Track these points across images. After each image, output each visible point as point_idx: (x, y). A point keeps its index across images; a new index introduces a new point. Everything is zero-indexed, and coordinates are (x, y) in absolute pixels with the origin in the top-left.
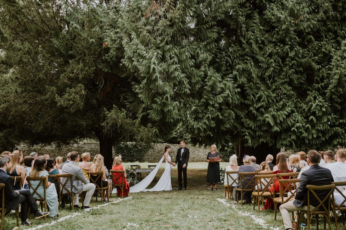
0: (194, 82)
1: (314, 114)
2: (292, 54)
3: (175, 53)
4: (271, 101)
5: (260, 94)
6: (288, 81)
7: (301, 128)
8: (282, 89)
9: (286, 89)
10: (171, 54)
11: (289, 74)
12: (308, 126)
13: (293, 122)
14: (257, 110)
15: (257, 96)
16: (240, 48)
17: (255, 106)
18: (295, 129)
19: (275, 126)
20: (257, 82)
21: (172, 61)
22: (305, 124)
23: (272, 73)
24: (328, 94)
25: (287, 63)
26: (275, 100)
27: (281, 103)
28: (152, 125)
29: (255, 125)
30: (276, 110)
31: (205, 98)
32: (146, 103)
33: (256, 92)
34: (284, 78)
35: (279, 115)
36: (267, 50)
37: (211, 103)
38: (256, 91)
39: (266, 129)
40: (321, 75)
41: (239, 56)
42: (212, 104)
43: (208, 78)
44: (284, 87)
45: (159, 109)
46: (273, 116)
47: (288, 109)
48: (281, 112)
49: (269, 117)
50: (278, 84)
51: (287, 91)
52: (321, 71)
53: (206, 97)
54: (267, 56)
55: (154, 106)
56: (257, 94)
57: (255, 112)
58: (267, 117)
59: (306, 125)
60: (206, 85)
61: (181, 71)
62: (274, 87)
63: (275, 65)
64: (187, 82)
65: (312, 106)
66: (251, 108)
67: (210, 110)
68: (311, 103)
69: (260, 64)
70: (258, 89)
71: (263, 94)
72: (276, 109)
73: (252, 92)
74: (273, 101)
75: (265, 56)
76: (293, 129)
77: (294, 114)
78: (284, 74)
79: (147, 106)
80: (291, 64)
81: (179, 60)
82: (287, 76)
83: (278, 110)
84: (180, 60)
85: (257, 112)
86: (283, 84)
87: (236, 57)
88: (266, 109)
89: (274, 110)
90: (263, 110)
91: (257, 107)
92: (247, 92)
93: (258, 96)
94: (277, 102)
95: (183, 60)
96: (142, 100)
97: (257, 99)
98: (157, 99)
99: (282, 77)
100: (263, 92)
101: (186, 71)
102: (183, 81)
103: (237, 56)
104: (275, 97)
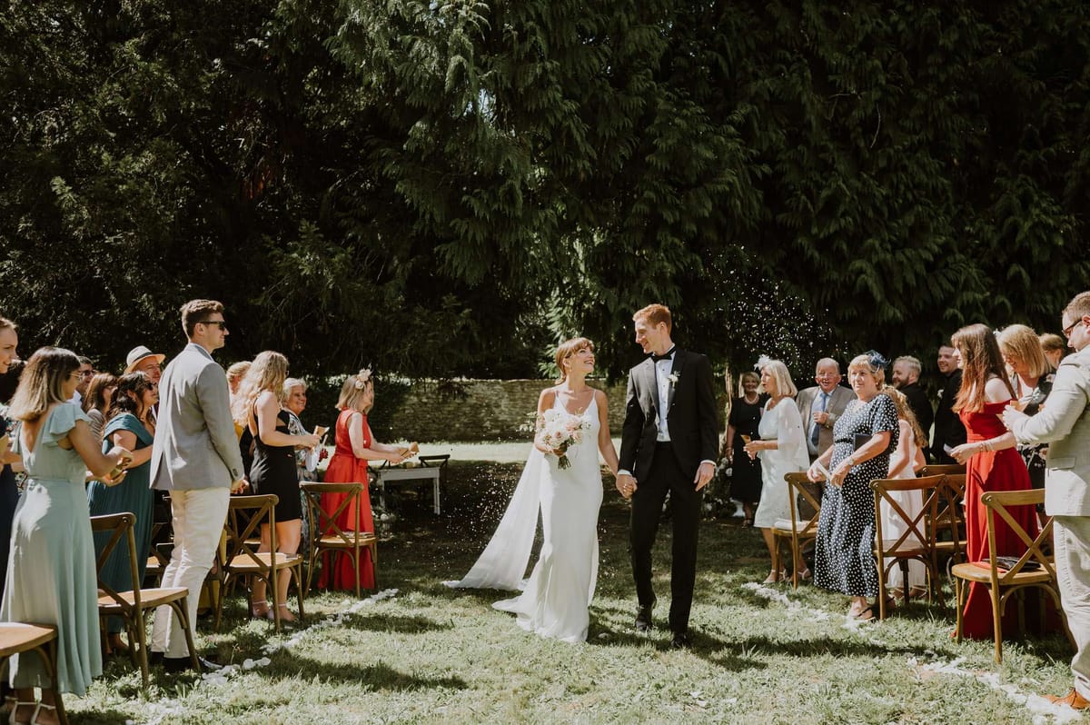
0: (607, 134)
1: (1023, 256)
2: (948, 40)
3: (539, 15)
4: (871, 214)
5: (834, 186)
6: (930, 137)
7: (978, 309)
8: (910, 170)
9: (923, 167)
10: (523, 19)
11: (936, 113)
12: (1003, 302)
13: (947, 286)
14: (823, 245)
15: (824, 193)
16: (756, 19)
17: (815, 230)
18: (956, 311)
19: (888, 304)
20: (823, 143)
21: (528, 46)
22: (988, 294)
23: (875, 111)
24: (1071, 185)
25: (931, 71)
26: (885, 210)
27: (910, 219)
28: (458, 300)
29: (815, 301)
30: (889, 247)
31: (649, 202)
32: (428, 216)
33: (816, 182)
34: (917, 127)
35: (901, 263)
36: (857, 26)
37: (669, 217)
38: (818, 177)
39: (855, 313)
40: (1046, 116)
41: (753, 47)
42: (671, 220)
43: (656, 122)
44: (917, 163)
45: (478, 239)
46: (880, 268)
47: (935, 243)
48: (909, 252)
49: (869, 271)
50: (897, 151)
51: (929, 175)
52: (1045, 103)
53: (652, 195)
54: (855, 46)
55: (461, 226)
56: (820, 187)
57: (817, 254)
58: (861, 271)
59: (993, 296)
60: (653, 149)
61: (559, 87)
62: (882, 163)
63: (888, 81)
64: (583, 132)
65: (1015, 229)
66: (802, 240)
67: (663, 243)
68: (1012, 218)
69: (831, 78)
70: (827, 168)
71: (844, 186)
72: (890, 240)
73: (804, 181)
74: (877, 210)
75: (850, 47)
76: (950, 311)
77: (950, 259)
78: (916, 111)
79: (431, 230)
80: (943, 78)
81: (551, 47)
82: (930, 119)
83: (895, 247)
84: (555, 44)
85: (820, 253)
86: (913, 149)
87: (743, 52)
88: (855, 240)
89: (881, 245)
90: (845, 247)
91: (822, 236)
92: (786, 179)
93: (828, 197)
94: (894, 215)
95: (567, 45)
96: (412, 204)
97: (821, 205)
98: (473, 200)
99: (908, 124)
100: (843, 182)
101: (577, 91)
102: (569, 126)
103: (748, 48)
104: (886, 198)
